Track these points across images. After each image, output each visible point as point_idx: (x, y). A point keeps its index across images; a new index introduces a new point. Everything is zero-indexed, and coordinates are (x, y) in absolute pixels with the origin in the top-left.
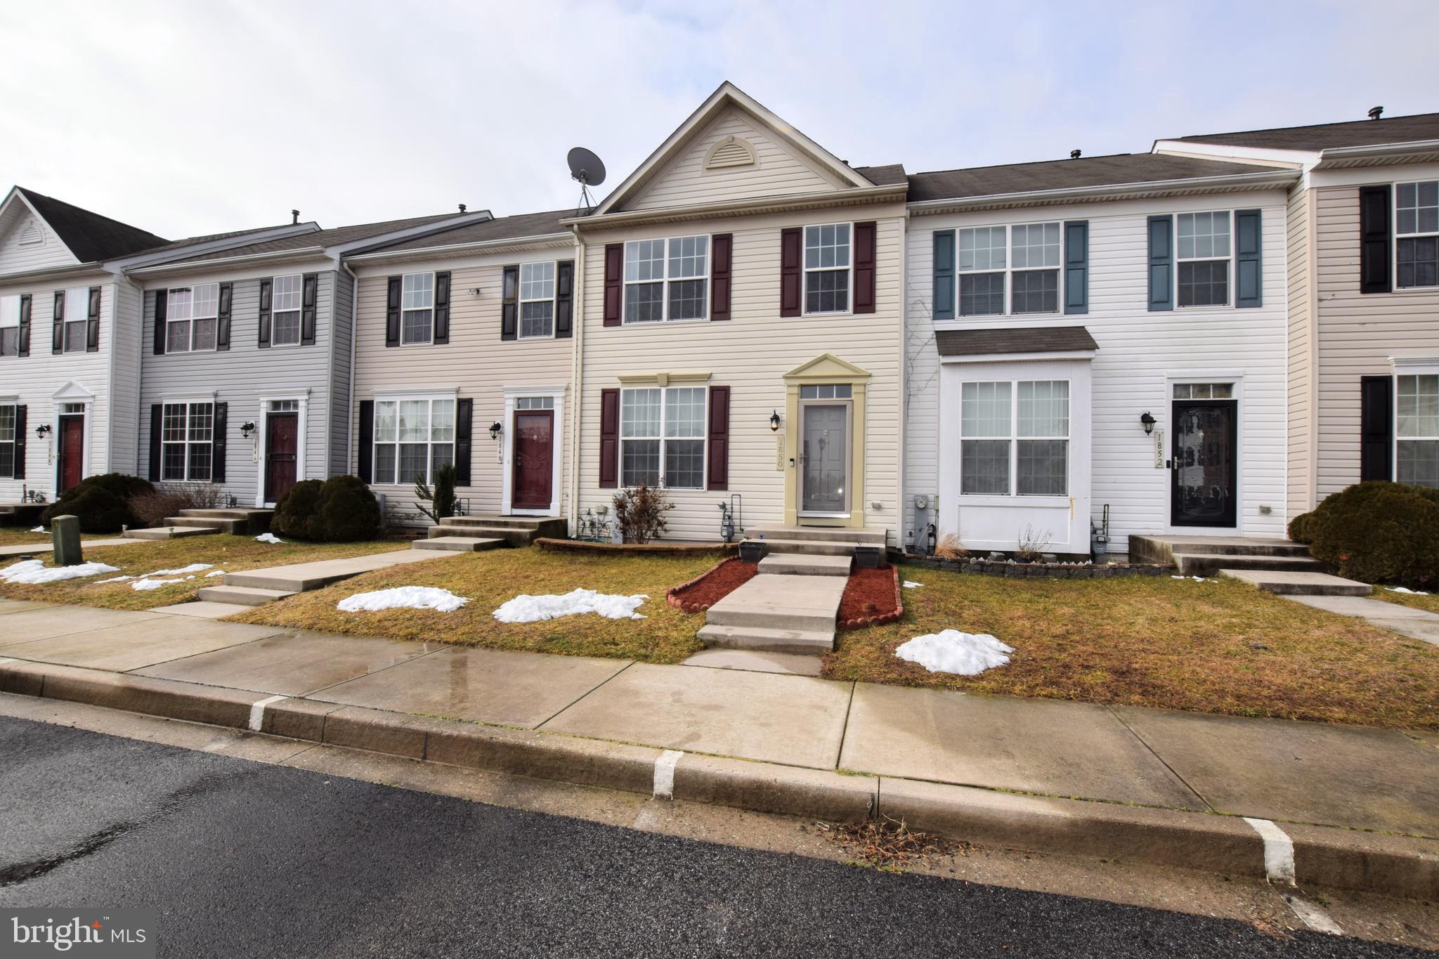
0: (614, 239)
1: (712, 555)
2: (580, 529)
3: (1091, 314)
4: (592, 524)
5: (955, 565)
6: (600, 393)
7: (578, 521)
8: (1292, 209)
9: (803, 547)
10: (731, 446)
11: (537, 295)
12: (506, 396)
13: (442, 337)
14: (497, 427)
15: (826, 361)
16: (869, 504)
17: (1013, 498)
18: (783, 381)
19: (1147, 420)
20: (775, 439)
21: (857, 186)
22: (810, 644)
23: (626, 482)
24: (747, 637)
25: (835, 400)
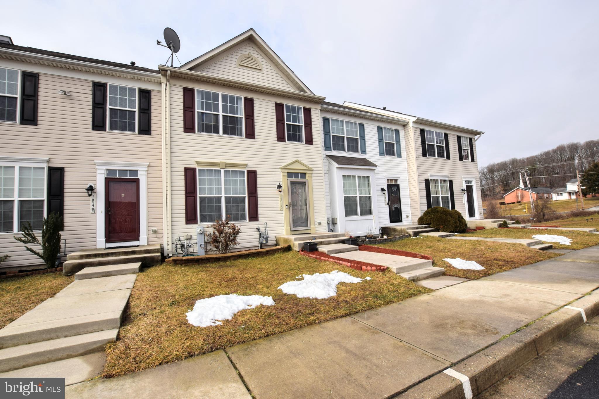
0: (189, 85)
1: (279, 252)
2: (174, 250)
3: (367, 155)
4: (182, 246)
6: (183, 170)
7: (172, 245)
8: (405, 131)
10: (259, 199)
11: (122, 104)
12: (97, 167)
13: (30, 120)
14: (91, 189)
15: (297, 163)
16: (316, 223)
17: (359, 217)
18: (280, 170)
19: (383, 190)
20: (279, 196)
21: (307, 93)
22: (439, 271)
23: (203, 220)
24: (422, 274)
25: (300, 180)
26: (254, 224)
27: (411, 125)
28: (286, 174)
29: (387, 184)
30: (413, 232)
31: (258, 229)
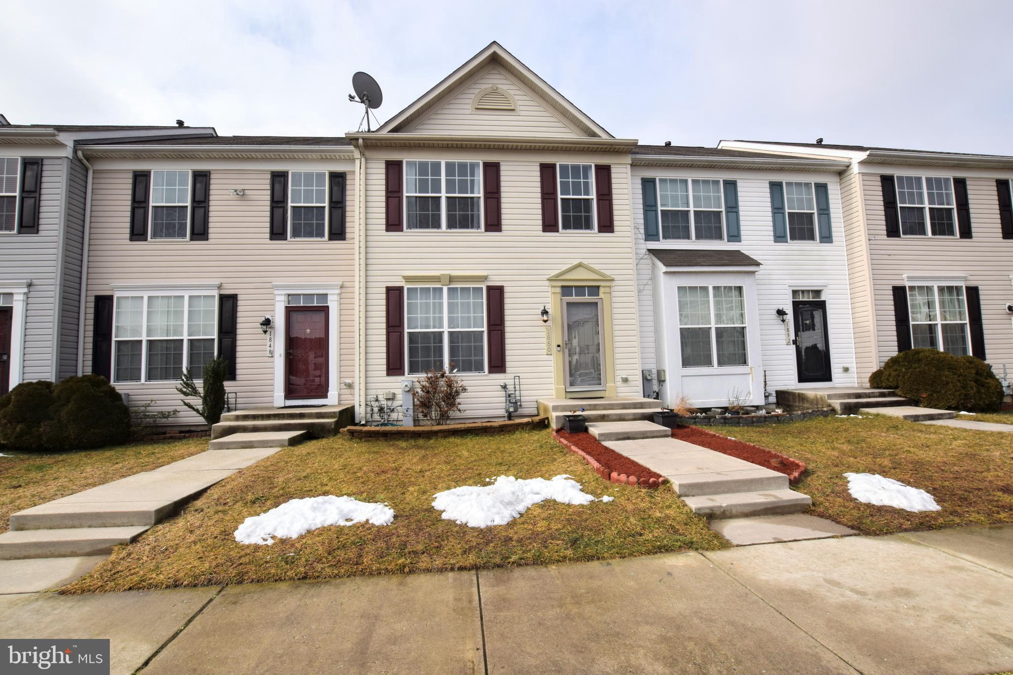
0: (394, 156)
2: (369, 415)
3: (743, 242)
4: (381, 410)
6: (384, 290)
7: (366, 407)
8: (843, 185)
9: (608, 416)
10: (507, 335)
11: (308, 199)
12: (276, 292)
13: (200, 233)
14: (267, 323)
15: (580, 268)
16: (619, 379)
17: (715, 369)
18: (547, 283)
19: (781, 313)
20: (544, 329)
21: (600, 137)
22: (794, 503)
23: (412, 370)
24: (740, 505)
25: (587, 298)
26: (498, 379)
27: (855, 169)
28: (559, 290)
29: (793, 301)
30: (841, 404)
31: (504, 387)
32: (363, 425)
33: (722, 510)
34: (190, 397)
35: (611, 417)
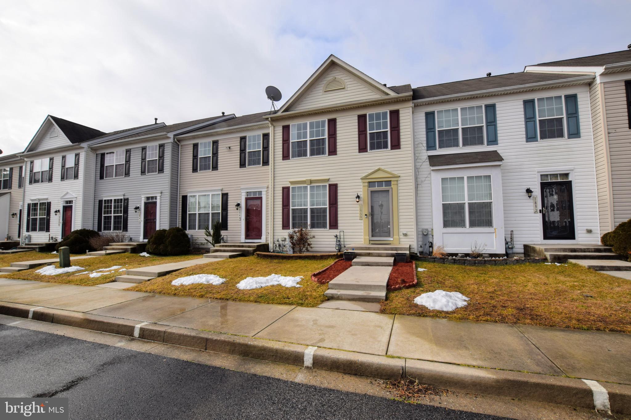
0: (286, 123)
2: (275, 248)
3: (499, 145)
4: (280, 245)
5: (442, 260)
6: (281, 189)
7: (273, 244)
8: (591, 93)
9: (372, 253)
10: (339, 209)
11: (254, 148)
12: (242, 191)
13: (215, 167)
14: (238, 205)
15: (380, 171)
17: (468, 228)
18: (361, 181)
19: (529, 191)
20: (358, 206)
21: (390, 95)
22: (375, 297)
23: (294, 227)
24: (346, 295)
25: (384, 188)
26: (334, 232)
27: (599, 80)
28: (366, 184)
29: (541, 183)
31: (336, 236)
32: (271, 252)
33: (337, 296)
34: (209, 237)
35: (373, 254)
